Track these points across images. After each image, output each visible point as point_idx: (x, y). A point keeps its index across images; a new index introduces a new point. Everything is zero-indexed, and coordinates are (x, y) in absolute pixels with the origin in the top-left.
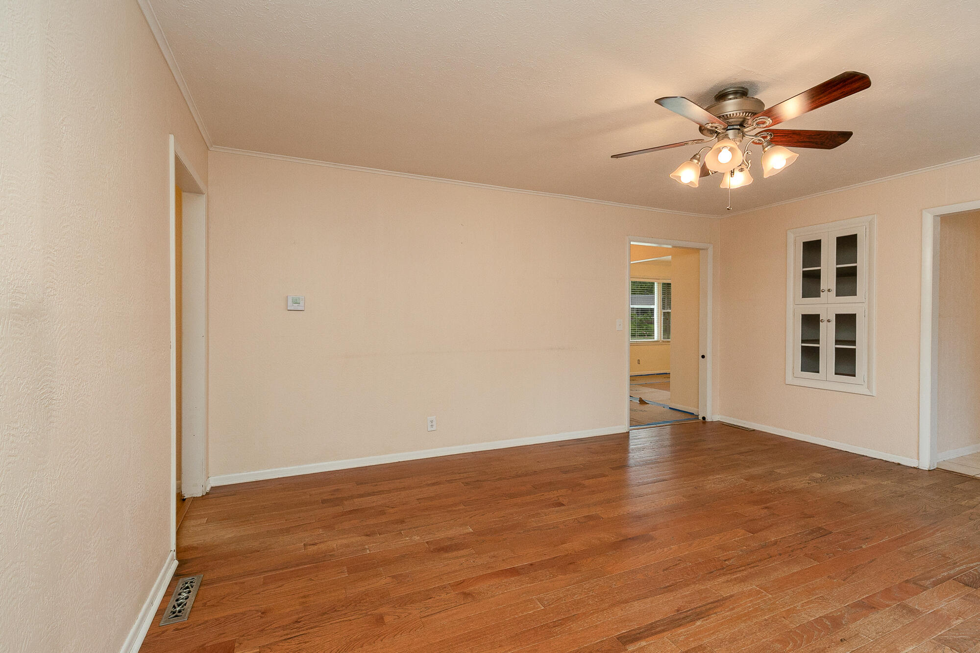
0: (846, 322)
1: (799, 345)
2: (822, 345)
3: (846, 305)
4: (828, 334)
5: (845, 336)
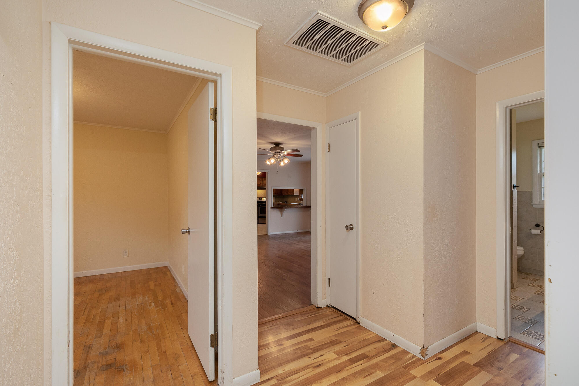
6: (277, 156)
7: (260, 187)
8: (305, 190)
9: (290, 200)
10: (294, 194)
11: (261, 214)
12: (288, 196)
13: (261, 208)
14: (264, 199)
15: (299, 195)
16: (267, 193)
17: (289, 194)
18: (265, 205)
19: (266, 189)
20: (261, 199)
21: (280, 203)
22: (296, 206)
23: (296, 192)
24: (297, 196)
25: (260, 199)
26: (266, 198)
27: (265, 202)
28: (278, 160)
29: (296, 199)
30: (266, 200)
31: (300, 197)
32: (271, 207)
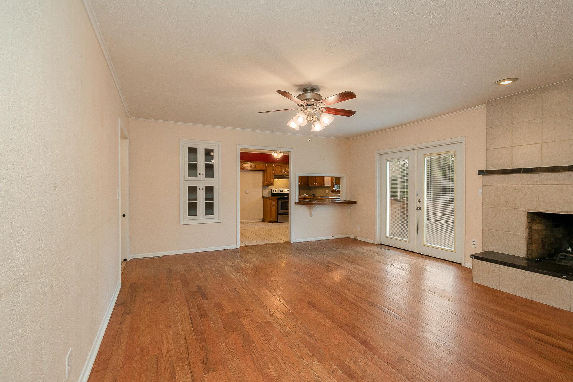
0: (209, 190)
1: (187, 202)
2: (199, 202)
3: (209, 181)
4: (201, 195)
5: (209, 197)
6: (310, 110)
7: (281, 175)
8: (344, 178)
9: (319, 193)
10: (324, 184)
11: (281, 209)
12: (316, 187)
13: (281, 202)
14: (285, 191)
15: (332, 186)
16: (289, 184)
17: (318, 184)
18: (287, 198)
19: (288, 177)
20: (282, 191)
21: (305, 196)
22: (327, 201)
23: (327, 182)
24: (328, 187)
25: (280, 191)
26: (288, 190)
27: (287, 194)
28: (310, 118)
29: (327, 191)
30: (288, 192)
31: (332, 188)
32: (296, 202)
